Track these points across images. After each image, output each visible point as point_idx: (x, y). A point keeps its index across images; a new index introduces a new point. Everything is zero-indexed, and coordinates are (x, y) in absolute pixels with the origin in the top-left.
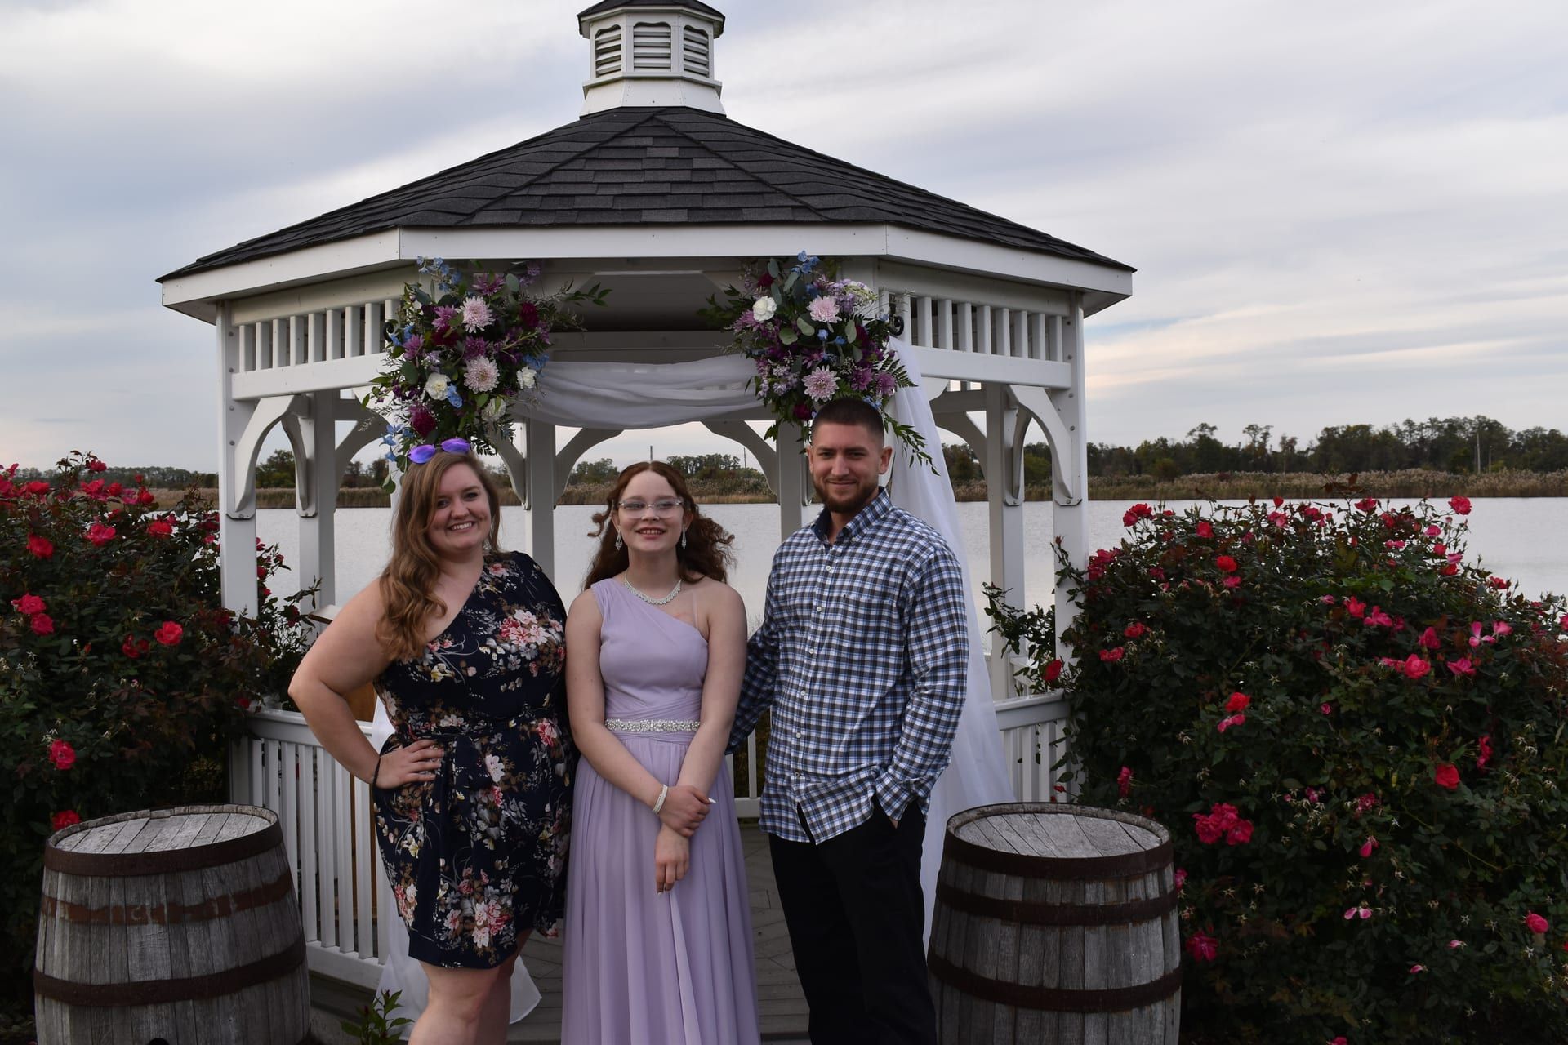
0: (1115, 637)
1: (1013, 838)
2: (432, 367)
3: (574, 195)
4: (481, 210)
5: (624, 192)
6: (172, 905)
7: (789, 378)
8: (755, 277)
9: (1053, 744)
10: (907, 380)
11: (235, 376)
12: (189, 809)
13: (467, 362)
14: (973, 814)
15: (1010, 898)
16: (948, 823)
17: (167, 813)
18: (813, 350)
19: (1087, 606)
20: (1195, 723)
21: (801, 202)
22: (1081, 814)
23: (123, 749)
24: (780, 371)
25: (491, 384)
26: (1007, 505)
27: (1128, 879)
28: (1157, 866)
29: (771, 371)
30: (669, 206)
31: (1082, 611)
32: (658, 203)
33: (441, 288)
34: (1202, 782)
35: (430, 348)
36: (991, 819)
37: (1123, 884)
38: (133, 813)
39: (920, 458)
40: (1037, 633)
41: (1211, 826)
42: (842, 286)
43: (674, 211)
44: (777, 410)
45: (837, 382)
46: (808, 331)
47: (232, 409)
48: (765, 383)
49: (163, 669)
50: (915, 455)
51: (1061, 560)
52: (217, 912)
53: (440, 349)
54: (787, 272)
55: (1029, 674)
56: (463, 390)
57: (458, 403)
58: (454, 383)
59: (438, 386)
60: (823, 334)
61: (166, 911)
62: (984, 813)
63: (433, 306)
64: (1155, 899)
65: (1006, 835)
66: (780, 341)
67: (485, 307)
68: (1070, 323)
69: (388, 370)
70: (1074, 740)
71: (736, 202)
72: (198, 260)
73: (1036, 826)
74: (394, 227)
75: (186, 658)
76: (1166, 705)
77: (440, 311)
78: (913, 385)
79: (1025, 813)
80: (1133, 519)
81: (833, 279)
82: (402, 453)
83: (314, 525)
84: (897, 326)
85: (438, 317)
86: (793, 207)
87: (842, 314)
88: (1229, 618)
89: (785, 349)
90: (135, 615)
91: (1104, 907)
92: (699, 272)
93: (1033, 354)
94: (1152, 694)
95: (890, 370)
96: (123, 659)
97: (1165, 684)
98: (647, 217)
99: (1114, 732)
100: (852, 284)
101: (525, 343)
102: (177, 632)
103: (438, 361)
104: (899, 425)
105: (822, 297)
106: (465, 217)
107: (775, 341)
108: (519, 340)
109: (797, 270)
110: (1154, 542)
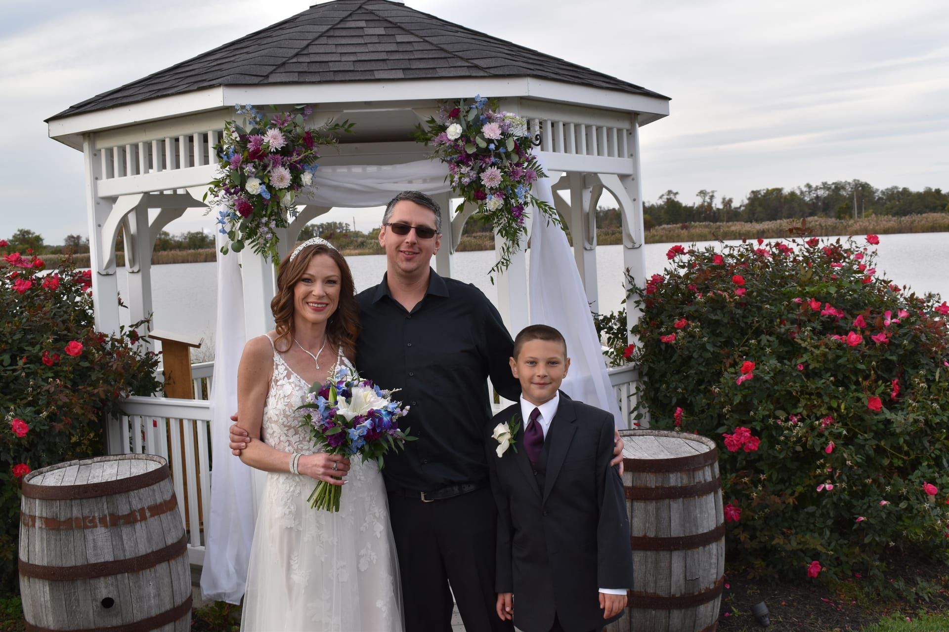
0: (667, 328)
2: (249, 174)
4: (271, 73)
5: (359, 59)
6: (112, 515)
7: (471, 175)
8: (448, 112)
9: (628, 397)
10: (543, 173)
11: (99, 182)
12: (103, 458)
13: (271, 170)
17: (89, 461)
18: (485, 157)
19: (648, 311)
20: (721, 380)
21: (472, 63)
22: (658, 436)
23: (53, 424)
24: (464, 170)
25: (287, 183)
26: (586, 249)
27: (694, 470)
28: (710, 462)
29: (460, 171)
30: (390, 67)
31: (644, 313)
32: (382, 65)
33: (250, 123)
34: (726, 414)
35: (246, 161)
37: (691, 473)
38: (69, 462)
39: (554, 222)
40: (611, 328)
41: (735, 442)
42: (502, 116)
43: (394, 71)
44: (465, 192)
45: (502, 176)
46: (483, 145)
47: (98, 204)
48: (456, 178)
49: (70, 372)
50: (550, 220)
51: (630, 282)
52: (139, 518)
53: (254, 162)
55: (609, 354)
56: (270, 188)
57: (267, 196)
58: (264, 183)
59: (254, 186)
60: (492, 146)
61: (108, 519)
63: (246, 135)
64: (709, 482)
66: (466, 152)
67: (281, 135)
68: (632, 133)
69: (219, 176)
70: (642, 394)
71: (431, 64)
72: (71, 107)
73: (632, 443)
74: (219, 85)
75: (84, 364)
76: (702, 369)
77: (252, 138)
78: (546, 176)
79: (624, 436)
80: (672, 254)
81: (494, 111)
82: (230, 229)
83: (138, 277)
84: (537, 139)
85: (250, 142)
86: (468, 67)
87: (502, 134)
88: (738, 314)
89: (469, 157)
90: (48, 338)
91: (681, 487)
92: (409, 109)
93: (610, 154)
94: (693, 362)
95: (532, 167)
96: (42, 367)
97: (701, 356)
98: (378, 75)
99: (668, 387)
100: (508, 114)
101: (306, 157)
102: (79, 347)
103: (254, 170)
104: (539, 202)
105: (490, 123)
106: (263, 78)
107: (462, 152)
108: (302, 155)
109: (474, 106)
110: (687, 269)
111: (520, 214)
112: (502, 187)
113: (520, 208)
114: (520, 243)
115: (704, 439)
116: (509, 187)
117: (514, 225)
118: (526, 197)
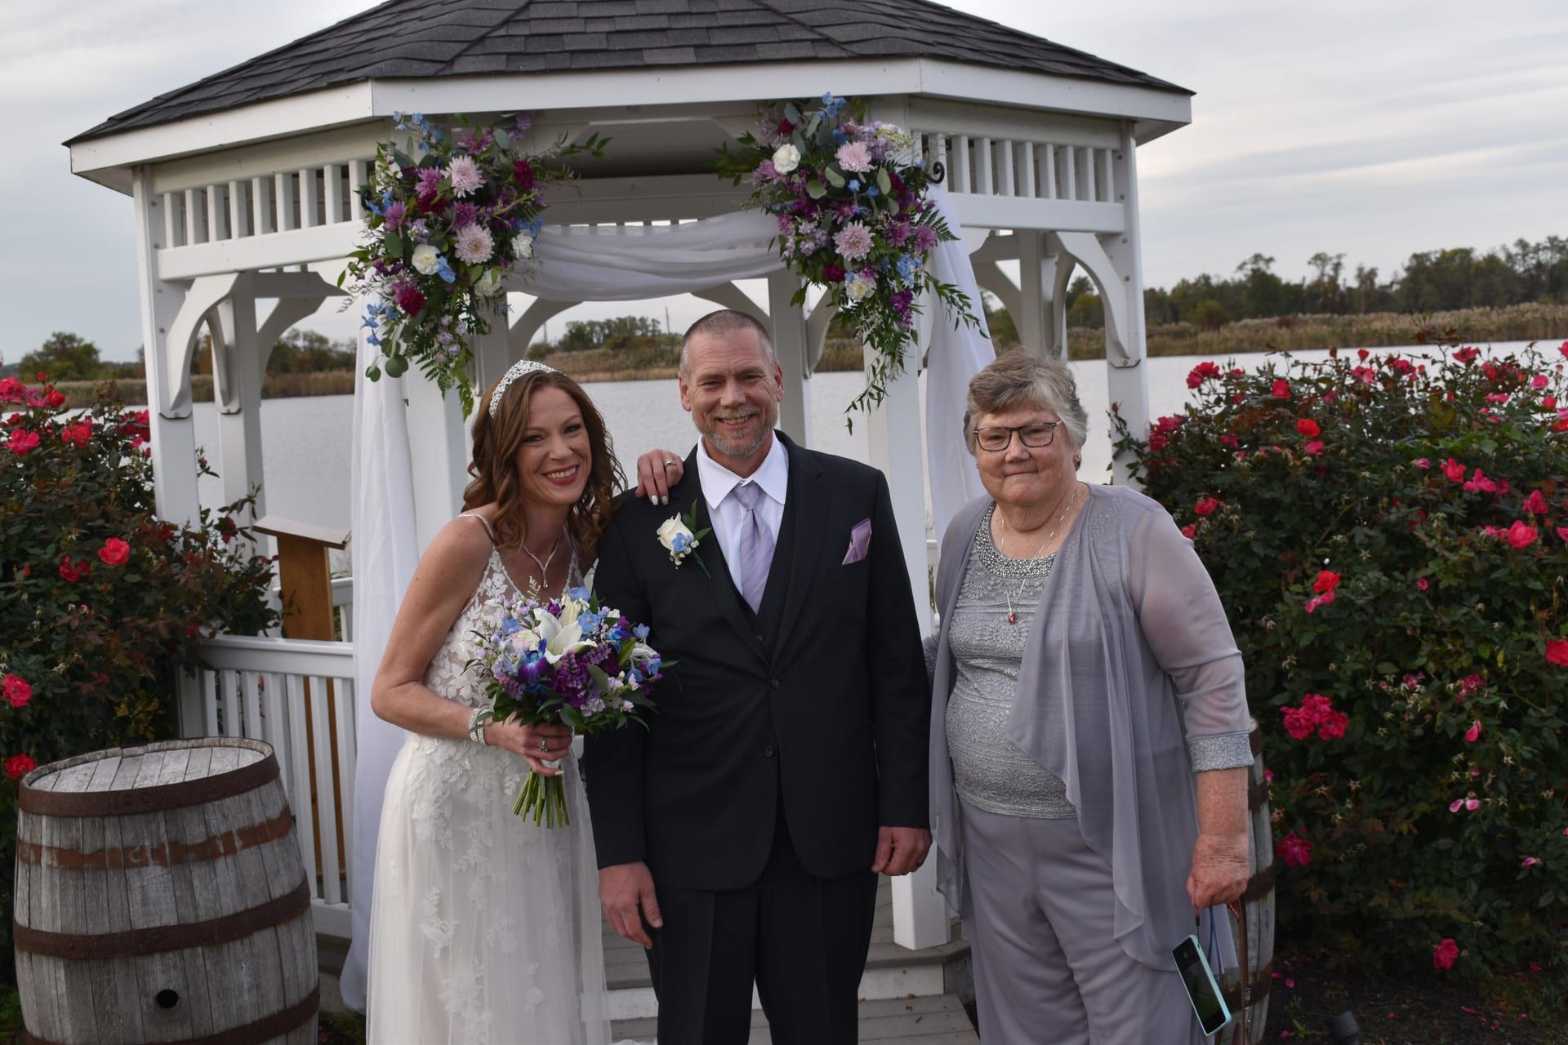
2: (419, 238)
3: (560, 35)
4: (459, 55)
5: (618, 28)
6: (174, 844)
7: (818, 236)
8: (774, 124)
10: (948, 233)
11: (161, 253)
12: (164, 745)
13: (458, 231)
17: (139, 750)
18: (842, 203)
19: (1151, 481)
20: (1279, 606)
21: (821, 34)
23: (77, 683)
24: (806, 227)
25: (485, 254)
29: (797, 229)
30: (672, 44)
32: (658, 40)
33: (421, 147)
34: (1288, 672)
35: (414, 216)
38: (103, 752)
39: (966, 321)
41: (1303, 721)
42: (873, 130)
43: (678, 50)
44: (804, 271)
45: (872, 238)
46: (838, 182)
47: (160, 291)
48: (791, 241)
49: (109, 593)
50: (961, 317)
51: (1119, 430)
52: (222, 850)
53: (427, 217)
54: (808, 115)
56: (455, 263)
57: (450, 277)
58: (443, 254)
59: (426, 260)
60: (854, 185)
61: (167, 850)
63: (414, 168)
66: (807, 195)
67: (474, 167)
68: (1122, 158)
69: (367, 242)
71: (747, 37)
72: (110, 119)
74: (365, 79)
75: (133, 578)
76: (1245, 588)
77: (424, 174)
78: (954, 238)
80: (1198, 380)
81: (860, 122)
82: (385, 336)
83: (238, 423)
84: (936, 172)
85: (420, 180)
86: (813, 41)
87: (873, 162)
88: (1312, 488)
89: (812, 204)
90: (70, 533)
92: (708, 118)
93: (1081, 195)
95: (929, 222)
96: (60, 584)
97: (1241, 565)
98: (649, 58)
100: (887, 127)
101: (520, 206)
102: (123, 550)
103: (426, 231)
104: (941, 284)
105: (851, 142)
106: (443, 65)
107: (801, 195)
108: (513, 203)
109: (822, 113)
110: (1223, 406)
111: (905, 307)
112: (873, 258)
113: (906, 296)
114: (905, 360)
116: (887, 259)
117: (895, 327)
118: (917, 276)
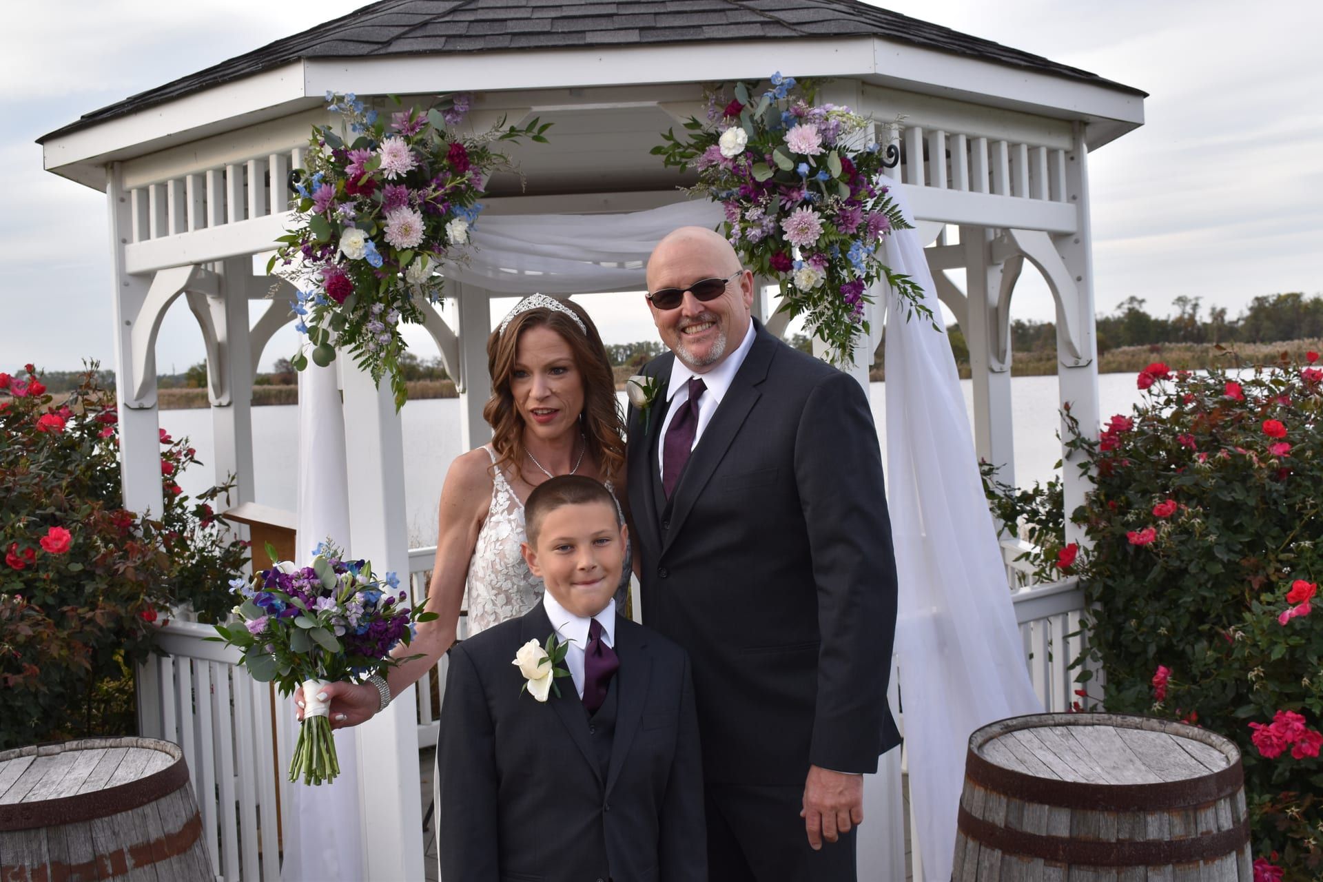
0: (1138, 515)
1: (1049, 758)
2: (346, 221)
3: (505, 20)
4: (398, 37)
5: (564, 14)
6: (56, 865)
7: (765, 222)
8: (721, 106)
9: (1066, 637)
10: (902, 221)
11: (128, 247)
12: (82, 743)
13: (387, 214)
14: (996, 729)
15: (1054, 834)
16: (970, 742)
17: (55, 748)
18: (791, 189)
19: (1103, 480)
20: (1247, 615)
21: (771, 17)
22: (1121, 726)
23: (6, 675)
24: (753, 213)
25: (416, 239)
26: (993, 371)
27: (1197, 808)
28: (1229, 790)
29: (743, 216)
30: (617, 27)
31: (1096, 486)
32: (604, 24)
33: (354, 130)
34: (1254, 683)
35: (343, 199)
36: (1016, 733)
37: (1191, 814)
38: (17, 750)
39: (918, 312)
40: (1035, 513)
41: (1274, 739)
42: (823, 112)
43: (623, 32)
44: (750, 261)
45: (822, 224)
46: (786, 165)
47: (127, 285)
48: (736, 229)
49: (52, 581)
50: (913, 309)
51: (1071, 429)
52: (110, 871)
53: (354, 199)
54: (757, 99)
55: (1031, 558)
56: (384, 247)
57: (377, 262)
58: (372, 239)
59: (354, 244)
60: (803, 168)
61: (49, 871)
62: (1009, 727)
63: (346, 151)
64: (1229, 831)
65: (1040, 754)
66: (753, 179)
67: (407, 148)
68: (1074, 159)
69: (296, 226)
70: (1090, 634)
71: (695, 20)
73: (1072, 742)
74: (298, 60)
75: (77, 567)
76: (1206, 594)
77: (354, 155)
78: (908, 226)
79: (1056, 725)
80: (1149, 381)
81: (811, 104)
82: (314, 324)
83: (229, 414)
84: (890, 156)
85: (351, 162)
86: (762, 23)
87: (824, 145)
88: (1276, 491)
89: (759, 187)
90: (19, 521)
91: (1170, 843)
92: (653, 103)
93: (1034, 193)
94: (1188, 582)
95: (882, 210)
96: (7, 571)
97: (1203, 570)
98: (590, 38)
99: (1140, 624)
100: (837, 109)
101: (455, 188)
102: (65, 538)
103: (353, 213)
104: (894, 273)
105: (801, 125)
106: (380, 46)
107: (748, 179)
108: (447, 187)
109: (770, 94)
110: (1174, 407)
111: (856, 297)
112: (822, 245)
113: (858, 286)
114: (856, 353)
115: (1214, 738)
116: (837, 246)
117: (846, 319)
118: (869, 266)
